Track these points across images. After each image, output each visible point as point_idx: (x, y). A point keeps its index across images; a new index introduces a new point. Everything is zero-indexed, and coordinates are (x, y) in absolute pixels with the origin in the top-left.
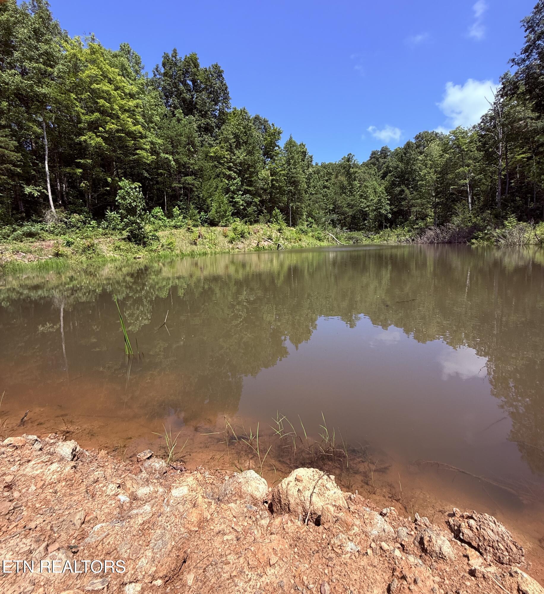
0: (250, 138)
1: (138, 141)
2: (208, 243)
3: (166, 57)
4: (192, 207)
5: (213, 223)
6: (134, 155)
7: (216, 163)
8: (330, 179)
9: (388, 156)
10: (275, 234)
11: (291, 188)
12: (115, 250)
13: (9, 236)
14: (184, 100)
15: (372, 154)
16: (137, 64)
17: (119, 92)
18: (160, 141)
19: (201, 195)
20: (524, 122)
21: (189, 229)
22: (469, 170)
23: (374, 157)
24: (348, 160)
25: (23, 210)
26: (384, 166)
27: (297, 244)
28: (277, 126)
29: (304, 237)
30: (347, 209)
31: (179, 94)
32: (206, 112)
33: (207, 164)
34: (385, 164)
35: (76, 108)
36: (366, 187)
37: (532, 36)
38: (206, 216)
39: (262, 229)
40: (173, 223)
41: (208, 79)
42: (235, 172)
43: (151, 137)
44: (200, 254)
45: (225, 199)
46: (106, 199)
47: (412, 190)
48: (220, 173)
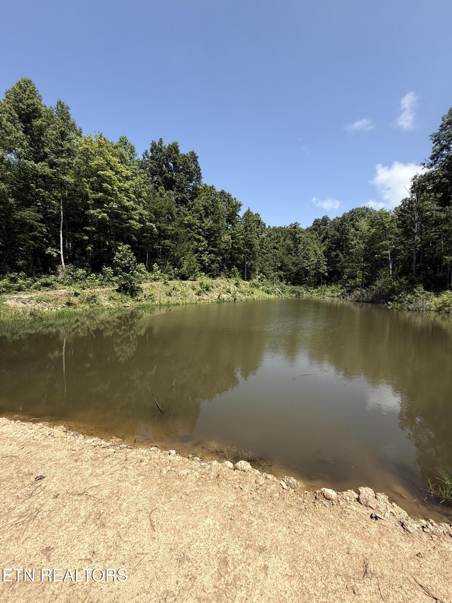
0: (216, 209)
1: (130, 212)
2: (180, 295)
3: (154, 144)
4: (168, 263)
5: (184, 278)
6: (126, 223)
7: (188, 229)
8: (279, 242)
9: (328, 223)
10: (233, 288)
11: (247, 250)
12: (110, 300)
13: (31, 286)
14: (166, 178)
15: (315, 222)
16: (131, 152)
17: (118, 176)
18: (146, 213)
19: (176, 255)
20: (430, 213)
21: (166, 282)
22: (391, 243)
23: (317, 224)
24: (295, 228)
25: (40, 264)
26: (324, 232)
27: (250, 297)
28: (239, 200)
29: (256, 290)
30: (292, 267)
31: (162, 173)
32: (183, 189)
33: (182, 231)
34: (325, 230)
35: (86, 189)
36: (308, 250)
37: (438, 147)
38: (179, 271)
39: (223, 283)
40: (153, 276)
41: (185, 162)
42: (203, 237)
43: (140, 209)
44: (174, 305)
45: (194, 258)
46: (102, 256)
47: (345, 254)
48: (191, 237)
